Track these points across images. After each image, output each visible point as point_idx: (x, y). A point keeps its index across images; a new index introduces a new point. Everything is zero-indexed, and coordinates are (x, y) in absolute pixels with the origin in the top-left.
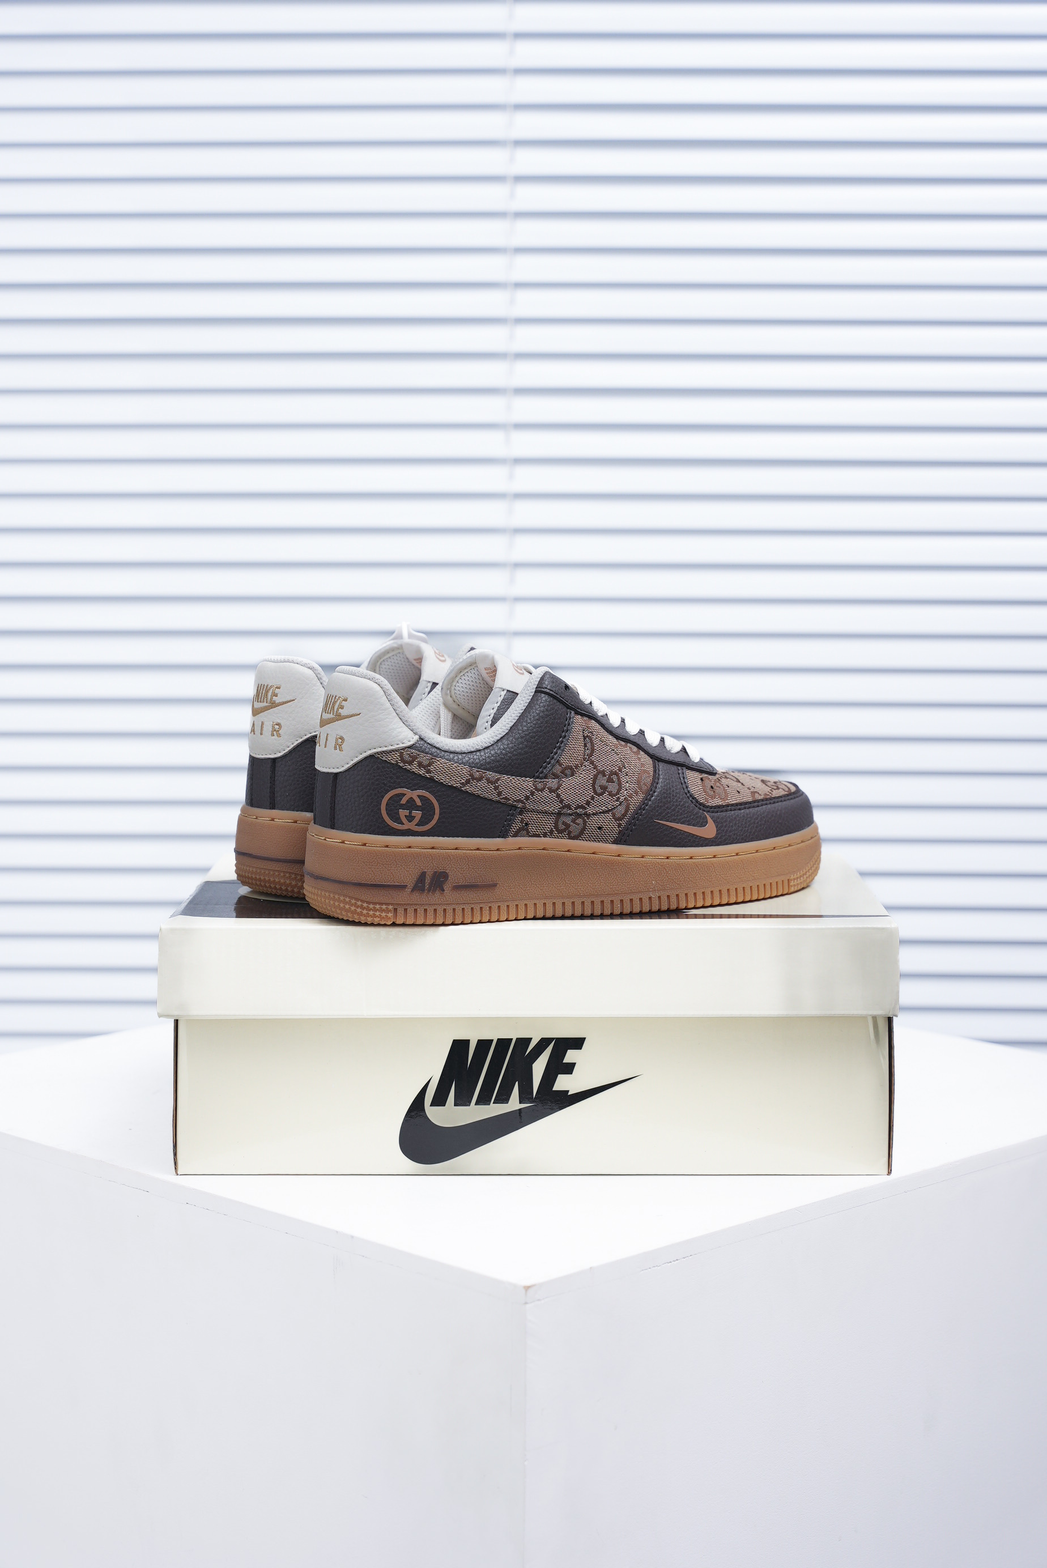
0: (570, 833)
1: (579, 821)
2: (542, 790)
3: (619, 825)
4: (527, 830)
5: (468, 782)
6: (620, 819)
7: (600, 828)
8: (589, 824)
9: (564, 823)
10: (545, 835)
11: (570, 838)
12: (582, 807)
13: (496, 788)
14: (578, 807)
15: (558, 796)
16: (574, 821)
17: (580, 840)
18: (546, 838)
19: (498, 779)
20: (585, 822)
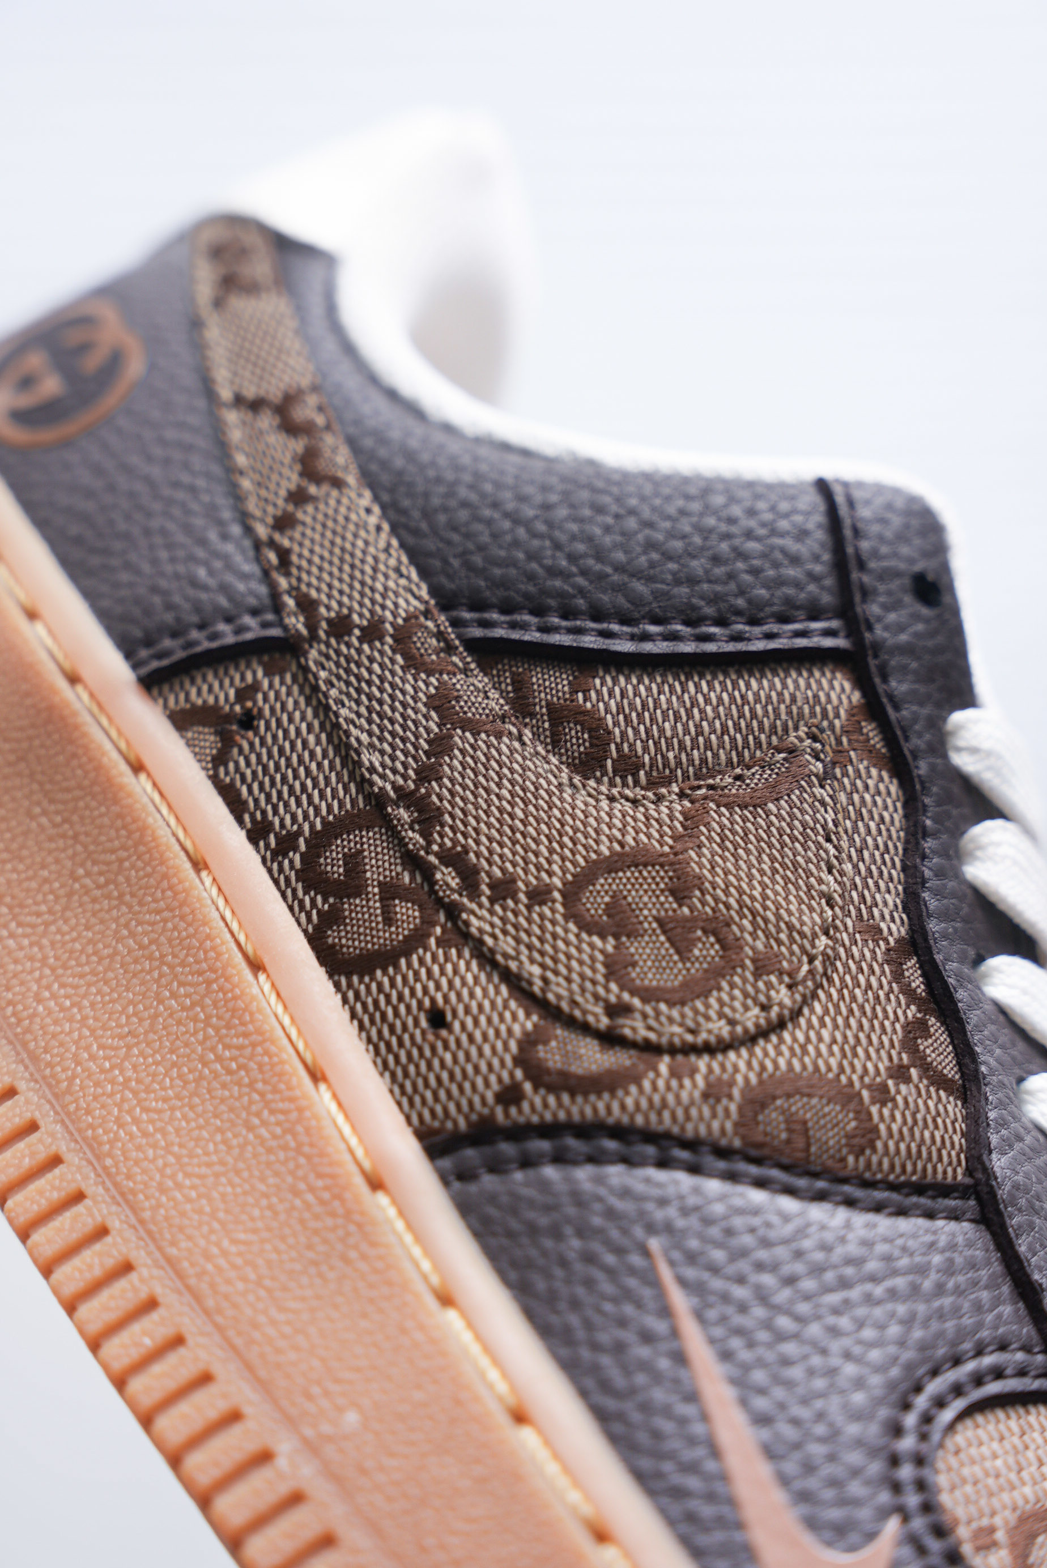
0: (331, 919)
1: (407, 913)
2: (414, 663)
3: (510, 1095)
4: (227, 742)
5: (256, 405)
6: (538, 1074)
7: (438, 1019)
8: (422, 962)
9: (354, 862)
10: (256, 834)
11: (316, 941)
12: (469, 878)
13: (298, 497)
14: (454, 859)
15: (440, 746)
16: (390, 892)
17: (337, 986)
18: (249, 848)
19: (338, 483)
20: (417, 939)
